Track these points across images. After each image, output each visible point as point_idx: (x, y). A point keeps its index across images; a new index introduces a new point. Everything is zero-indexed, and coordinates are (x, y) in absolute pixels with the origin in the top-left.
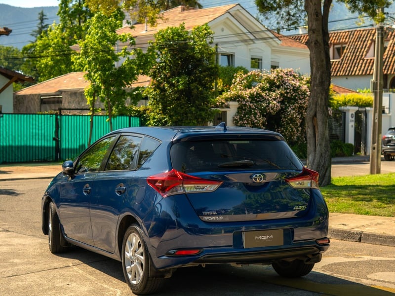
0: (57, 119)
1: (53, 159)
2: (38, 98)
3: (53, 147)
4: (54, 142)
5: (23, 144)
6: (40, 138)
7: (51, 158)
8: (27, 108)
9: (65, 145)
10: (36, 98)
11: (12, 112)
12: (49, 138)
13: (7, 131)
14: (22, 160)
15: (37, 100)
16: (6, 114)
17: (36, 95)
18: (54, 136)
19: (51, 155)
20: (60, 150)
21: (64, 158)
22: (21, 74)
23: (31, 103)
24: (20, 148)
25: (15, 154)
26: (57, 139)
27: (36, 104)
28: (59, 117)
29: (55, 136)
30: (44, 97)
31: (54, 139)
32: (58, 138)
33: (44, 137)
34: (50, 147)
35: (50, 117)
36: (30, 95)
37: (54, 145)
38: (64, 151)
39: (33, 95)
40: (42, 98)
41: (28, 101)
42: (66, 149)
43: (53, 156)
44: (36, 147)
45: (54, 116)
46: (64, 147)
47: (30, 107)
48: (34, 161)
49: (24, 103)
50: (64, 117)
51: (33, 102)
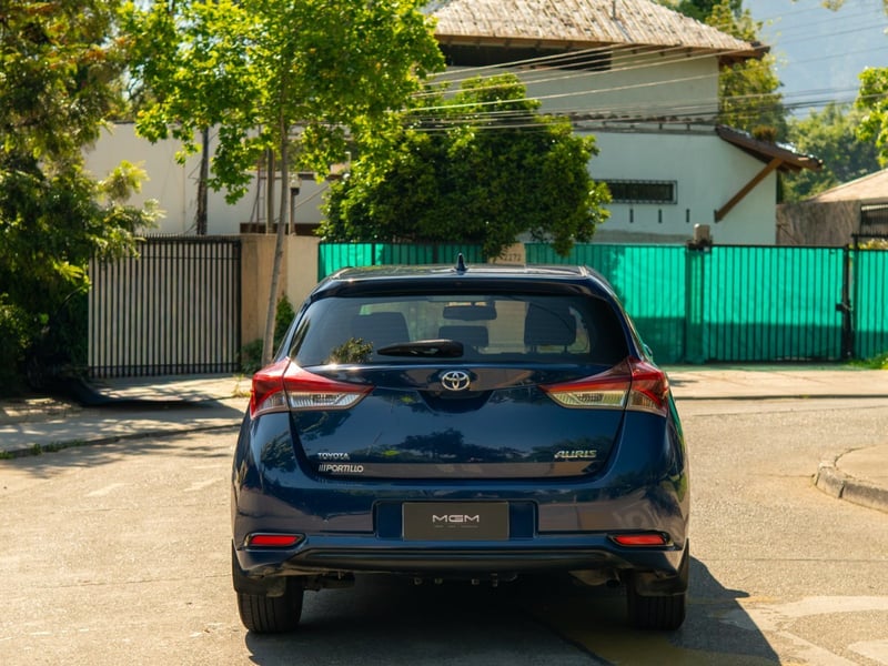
0: (846, 260)
1: (835, 355)
2: (854, 210)
3: (835, 328)
4: (839, 314)
5: (759, 320)
6: (803, 304)
7: (831, 353)
8: (831, 233)
9: (865, 324)
10: (850, 208)
11: (773, 243)
12: (825, 304)
13: (722, 286)
14: (757, 357)
15: (852, 214)
16: (719, 246)
17: (849, 202)
18: (839, 302)
19: (831, 346)
20: (854, 334)
21: (863, 354)
22: (790, 152)
23: (840, 221)
24: (752, 329)
25: (739, 342)
26: (847, 309)
27: (850, 224)
28: (851, 255)
29: (843, 300)
30: (868, 208)
31: (839, 308)
32: (849, 306)
33: (815, 305)
34: (828, 328)
35: (830, 253)
36: (839, 202)
37: (839, 322)
38: (864, 338)
39: (844, 203)
40: (863, 208)
41: (834, 217)
42: (868, 333)
43: (835, 349)
44: (792, 326)
45: (840, 252)
46: (864, 328)
47: (837, 230)
48: (795, 358)
49: (824, 221)
50: (866, 254)
51: (843, 219)
